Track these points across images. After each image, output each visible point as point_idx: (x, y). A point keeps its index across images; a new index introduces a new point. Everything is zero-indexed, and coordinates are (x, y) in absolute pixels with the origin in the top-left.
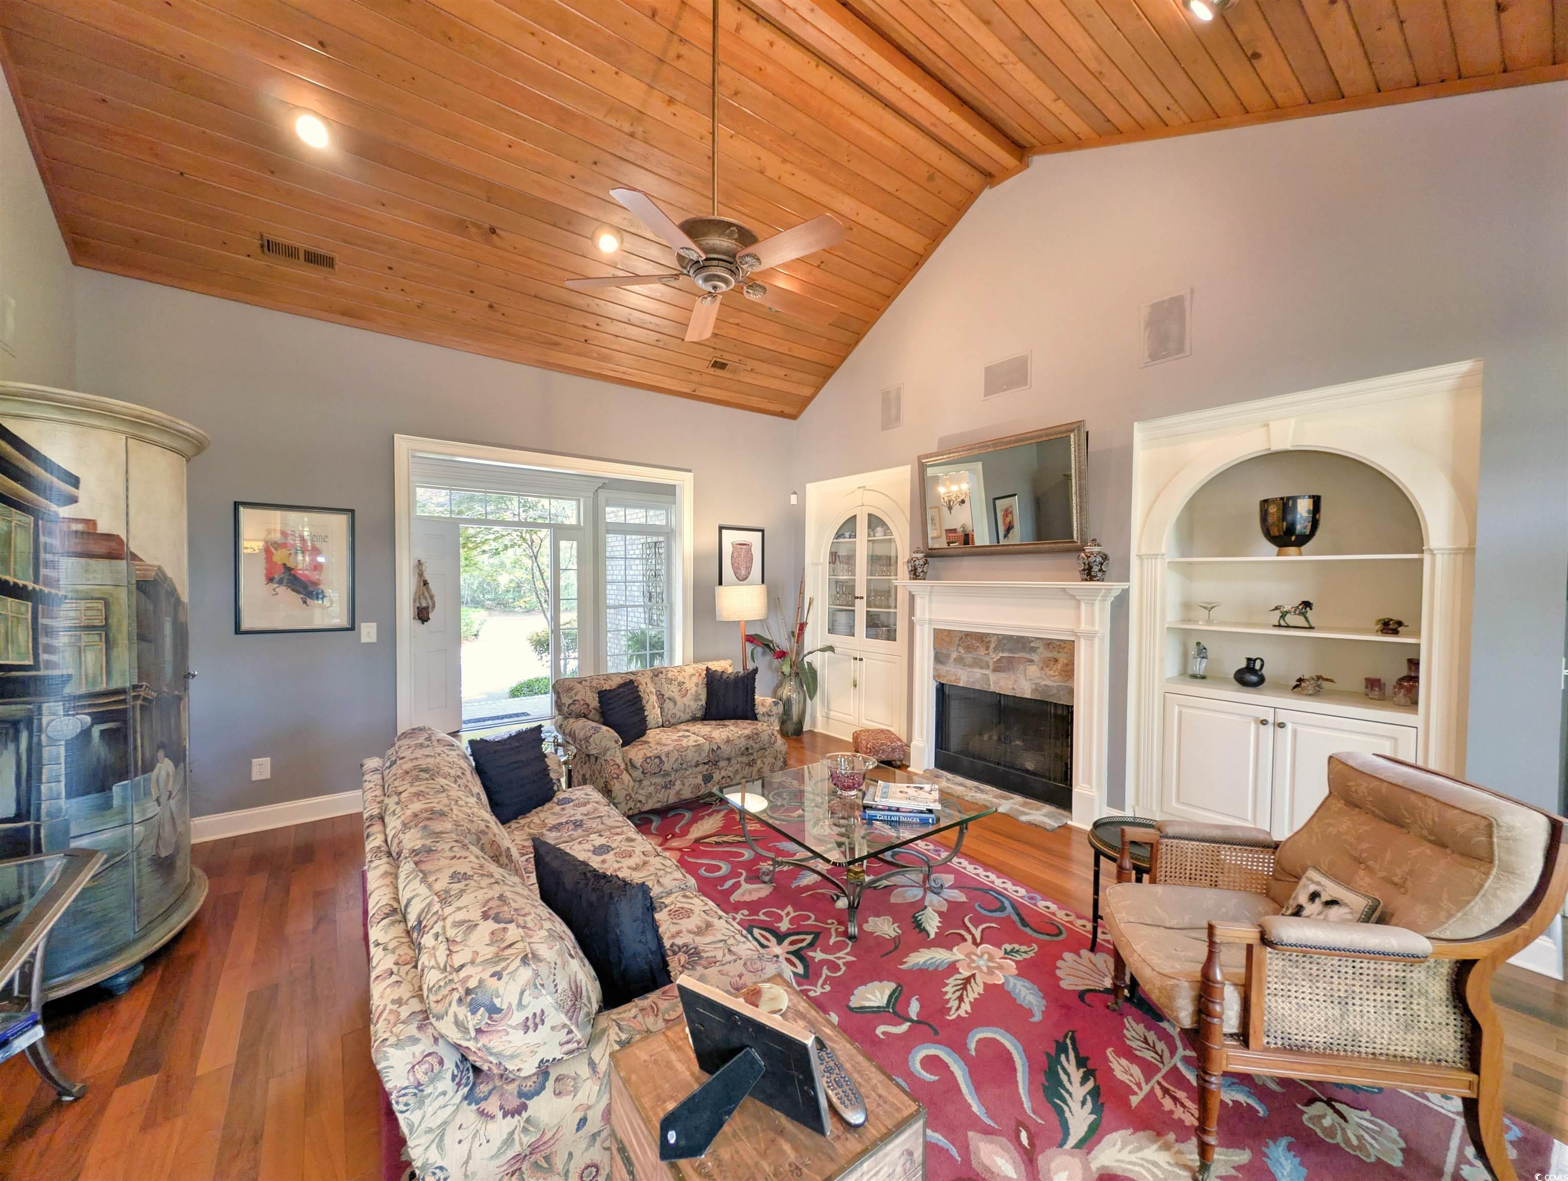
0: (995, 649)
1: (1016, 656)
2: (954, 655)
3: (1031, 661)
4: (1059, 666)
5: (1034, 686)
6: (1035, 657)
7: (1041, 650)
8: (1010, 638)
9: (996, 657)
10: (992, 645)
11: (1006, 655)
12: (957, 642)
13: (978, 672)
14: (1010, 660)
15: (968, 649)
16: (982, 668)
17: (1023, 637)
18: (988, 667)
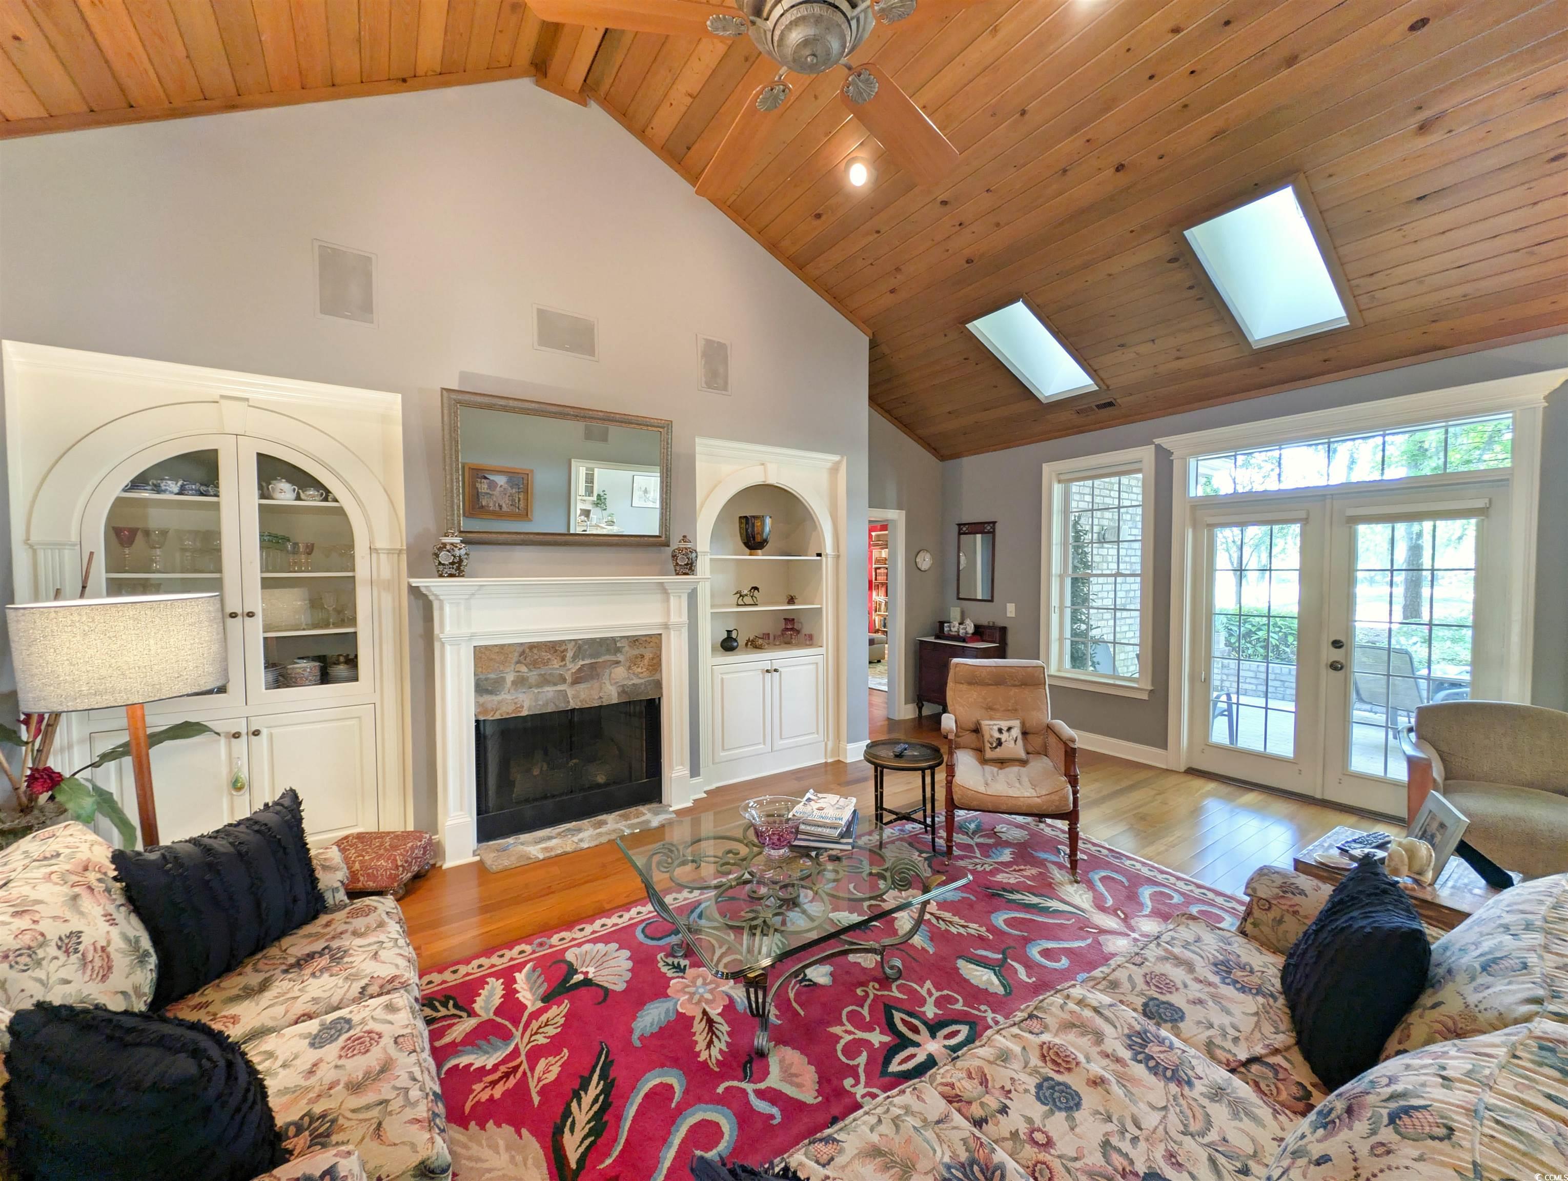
0: (575, 658)
1: (600, 660)
2: (510, 678)
3: (618, 662)
4: (646, 661)
5: (620, 689)
6: (620, 657)
7: (627, 648)
8: (592, 642)
9: (574, 667)
10: (570, 654)
11: (587, 662)
12: (515, 659)
13: (549, 691)
14: (592, 666)
15: (534, 664)
16: (555, 684)
17: (607, 639)
18: (564, 680)
